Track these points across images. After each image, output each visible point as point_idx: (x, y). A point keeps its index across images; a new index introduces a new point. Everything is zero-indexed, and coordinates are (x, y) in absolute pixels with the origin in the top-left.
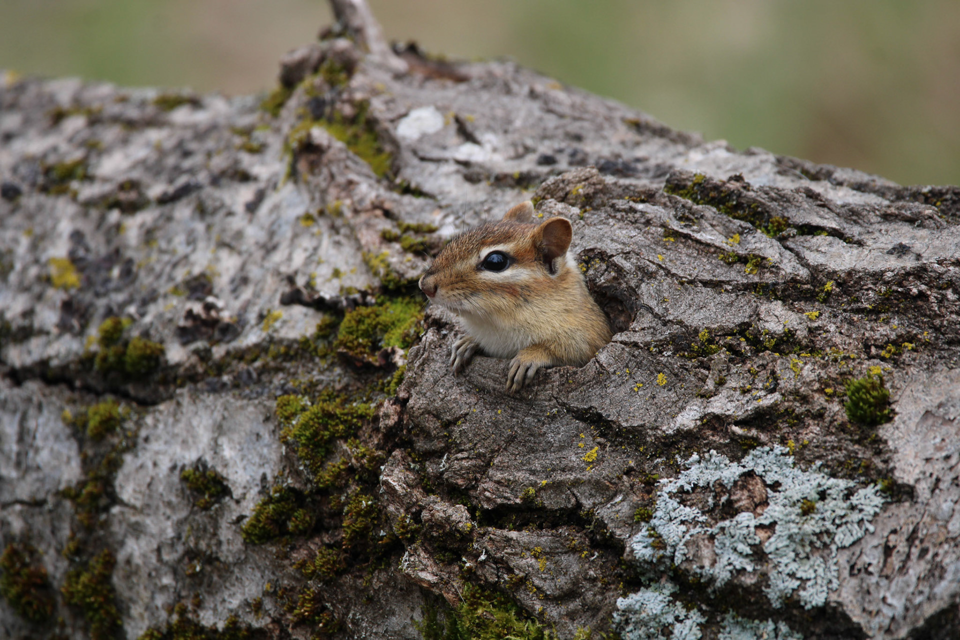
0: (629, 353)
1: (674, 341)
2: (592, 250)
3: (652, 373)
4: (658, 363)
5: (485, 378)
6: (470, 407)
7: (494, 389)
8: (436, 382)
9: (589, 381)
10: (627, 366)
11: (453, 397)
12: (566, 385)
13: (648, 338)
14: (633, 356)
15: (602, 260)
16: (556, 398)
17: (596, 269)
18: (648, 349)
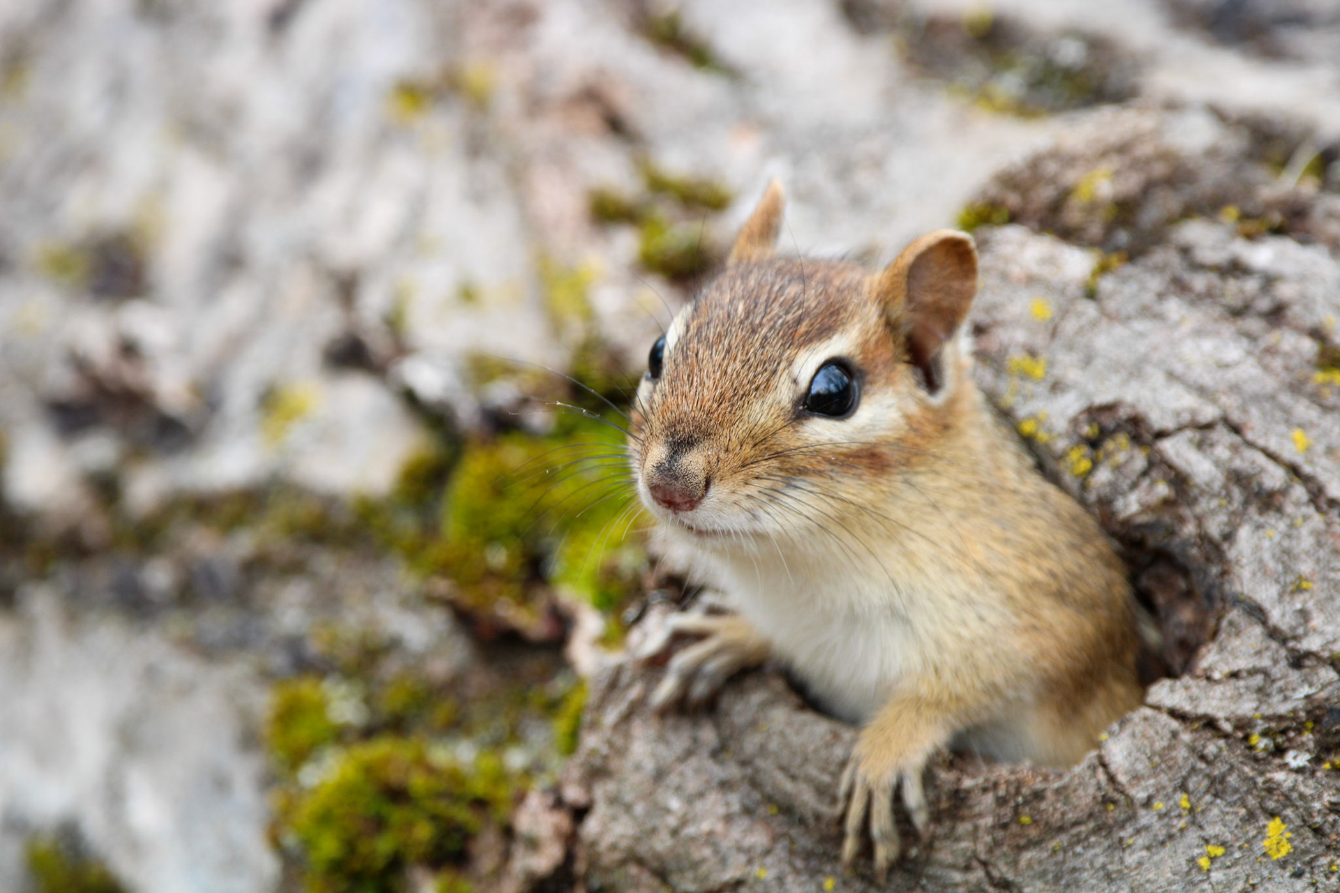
0: (1192, 749)
1: (1317, 721)
2: (1110, 408)
3: (1251, 817)
4: (1270, 791)
5: (793, 778)
6: (750, 862)
7: (818, 817)
8: (660, 775)
9: (1077, 823)
10: (1183, 787)
11: (705, 826)
12: (1014, 828)
13: (1247, 707)
14: (1203, 758)
15: (1137, 439)
16: (985, 864)
17: (1117, 468)
18: (1246, 738)
